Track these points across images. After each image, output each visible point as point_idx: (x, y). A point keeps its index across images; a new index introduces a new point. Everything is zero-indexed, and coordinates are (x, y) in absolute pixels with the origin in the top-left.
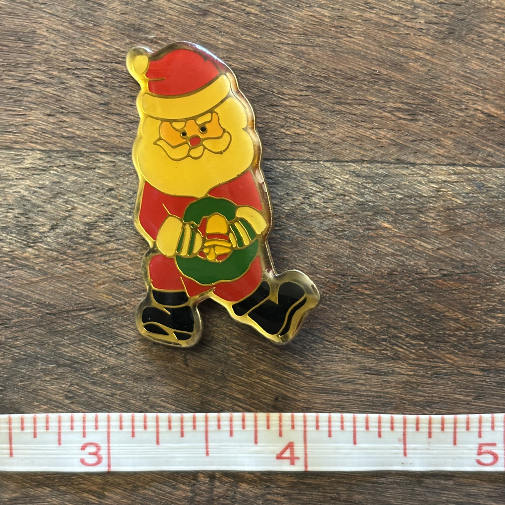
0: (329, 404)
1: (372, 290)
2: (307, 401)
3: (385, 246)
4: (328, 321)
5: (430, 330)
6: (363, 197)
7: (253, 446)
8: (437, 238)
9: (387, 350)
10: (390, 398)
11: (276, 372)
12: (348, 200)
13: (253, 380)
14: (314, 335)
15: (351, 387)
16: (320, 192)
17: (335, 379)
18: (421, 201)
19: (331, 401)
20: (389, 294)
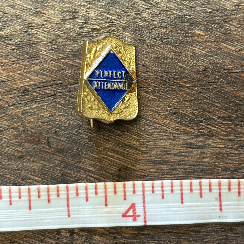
0: (161, 172)
1: (191, 83)
2: (143, 171)
3: (200, 49)
4: (158, 108)
5: (236, 113)
6: (181, 12)
7: (103, 208)
8: (239, 41)
9: (204, 129)
10: (208, 166)
11: (119, 149)
12: (170, 15)
13: (101, 156)
14: (147, 120)
15: (177, 158)
16: (148, 9)
17: (164, 153)
18: (226, 13)
19: (162, 169)
20: (204, 86)
